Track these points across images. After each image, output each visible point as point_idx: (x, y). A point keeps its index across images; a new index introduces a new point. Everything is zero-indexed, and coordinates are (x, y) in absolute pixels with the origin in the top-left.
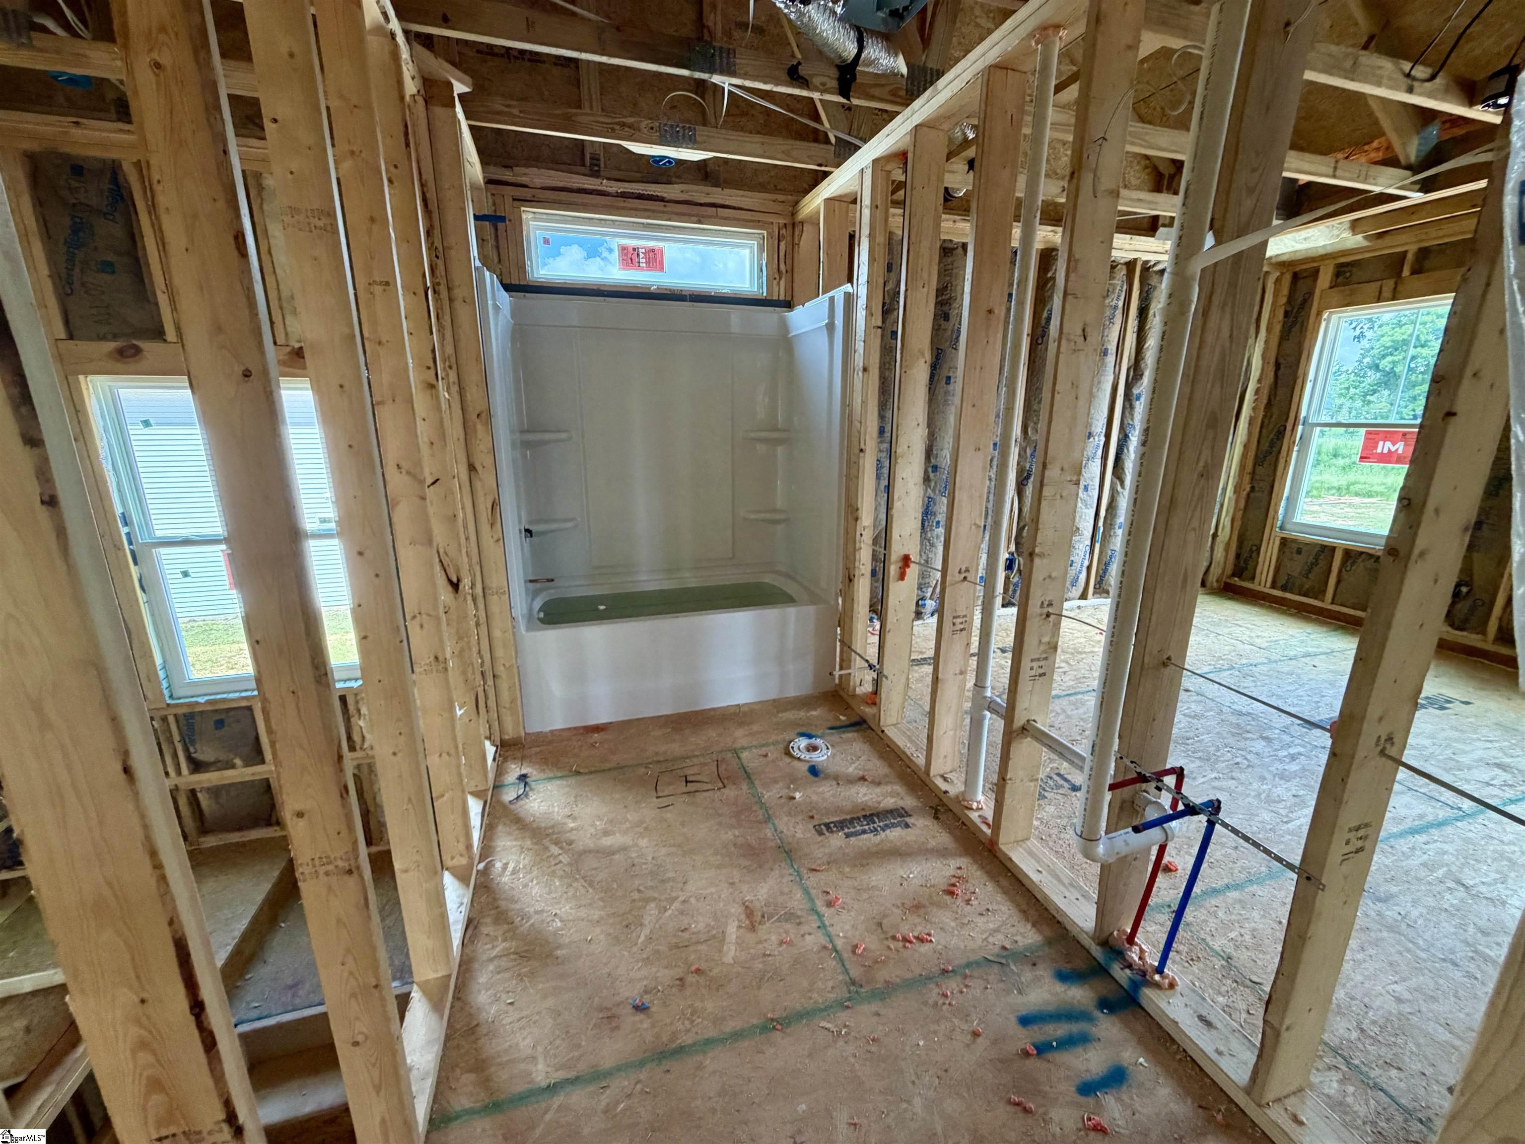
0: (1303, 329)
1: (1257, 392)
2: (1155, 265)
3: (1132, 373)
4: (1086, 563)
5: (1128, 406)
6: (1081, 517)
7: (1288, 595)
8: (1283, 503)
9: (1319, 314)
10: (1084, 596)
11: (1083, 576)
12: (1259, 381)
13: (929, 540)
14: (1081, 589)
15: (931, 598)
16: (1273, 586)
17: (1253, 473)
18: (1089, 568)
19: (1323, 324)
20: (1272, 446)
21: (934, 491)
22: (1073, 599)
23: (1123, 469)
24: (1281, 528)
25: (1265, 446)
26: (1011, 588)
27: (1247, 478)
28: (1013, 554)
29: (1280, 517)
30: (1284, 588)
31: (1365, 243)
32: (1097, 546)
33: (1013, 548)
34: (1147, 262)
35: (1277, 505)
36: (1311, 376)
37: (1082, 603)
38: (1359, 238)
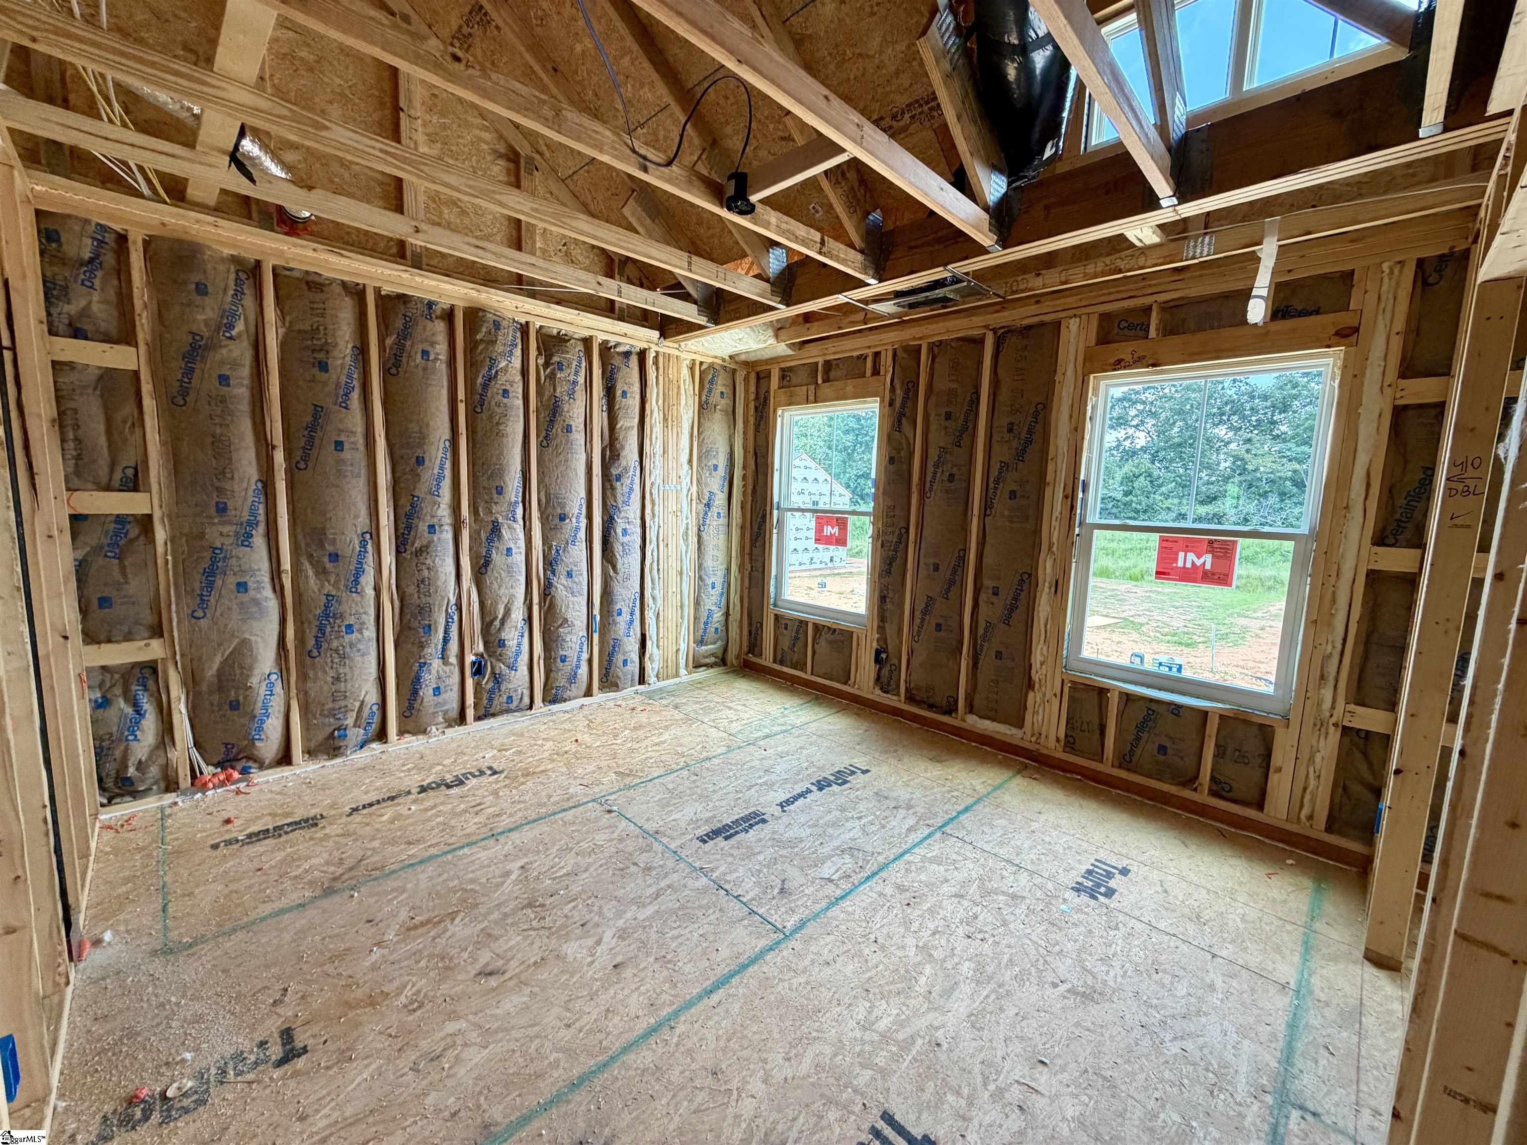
0: (767, 423)
1: (744, 478)
2: (615, 346)
3: (608, 453)
4: (585, 656)
5: (608, 486)
6: (568, 607)
7: (785, 669)
8: (772, 582)
9: (775, 411)
10: (588, 693)
11: (583, 670)
12: (744, 468)
13: (336, 651)
14: (584, 686)
15: (356, 725)
16: (775, 662)
17: (751, 554)
18: (590, 661)
19: (779, 420)
20: (759, 528)
21: (336, 585)
22: (575, 698)
23: (613, 552)
24: (775, 605)
25: (756, 529)
26: (485, 696)
27: (747, 557)
28: (482, 656)
29: (772, 595)
30: (782, 663)
31: (790, 352)
32: (596, 637)
33: (481, 648)
34: (607, 342)
35: (769, 583)
36: (777, 465)
37: (587, 701)
38: (782, 346)
